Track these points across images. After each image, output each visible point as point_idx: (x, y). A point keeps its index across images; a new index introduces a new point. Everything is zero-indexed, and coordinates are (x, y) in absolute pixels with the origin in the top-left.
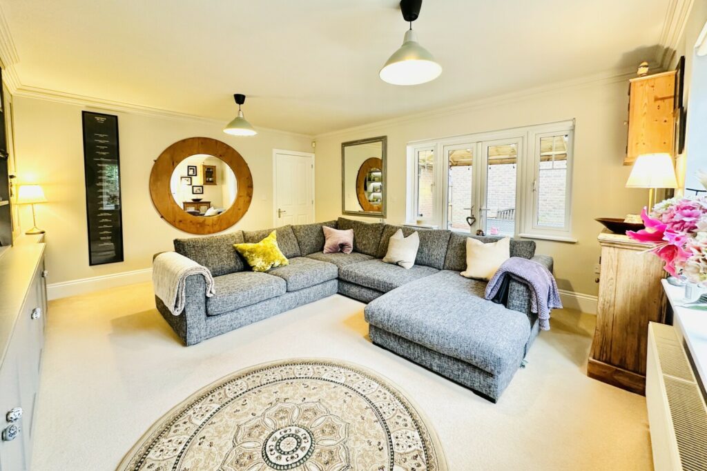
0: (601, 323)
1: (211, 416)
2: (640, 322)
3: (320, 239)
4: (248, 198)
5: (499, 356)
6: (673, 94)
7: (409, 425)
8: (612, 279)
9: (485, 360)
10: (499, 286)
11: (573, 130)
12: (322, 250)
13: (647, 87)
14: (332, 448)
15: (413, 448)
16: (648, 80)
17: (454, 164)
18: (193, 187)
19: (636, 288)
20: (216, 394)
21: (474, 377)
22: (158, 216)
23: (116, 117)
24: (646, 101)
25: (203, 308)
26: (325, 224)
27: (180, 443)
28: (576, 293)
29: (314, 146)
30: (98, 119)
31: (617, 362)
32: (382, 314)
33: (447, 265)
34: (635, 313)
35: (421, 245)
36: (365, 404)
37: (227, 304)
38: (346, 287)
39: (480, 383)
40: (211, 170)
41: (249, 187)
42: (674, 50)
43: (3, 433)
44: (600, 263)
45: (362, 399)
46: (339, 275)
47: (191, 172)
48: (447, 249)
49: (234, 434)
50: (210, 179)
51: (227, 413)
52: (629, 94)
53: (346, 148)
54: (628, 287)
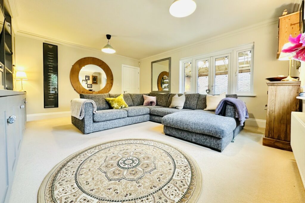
0: (269, 121)
1: (95, 153)
2: (287, 118)
3: (142, 100)
4: (111, 84)
5: (223, 129)
6: (299, 22)
7: (182, 158)
8: (273, 100)
9: (216, 132)
10: (221, 108)
11: (253, 48)
12: (143, 104)
13: (287, 20)
14: (148, 163)
15: (184, 164)
16: (287, 17)
17: (200, 76)
18: (88, 85)
19: (285, 103)
20: (97, 147)
21: (211, 141)
22: (73, 89)
23: (57, 46)
24: (287, 26)
25: (92, 118)
26: (144, 94)
27: (81, 161)
28: (256, 119)
29: (139, 64)
30: (49, 46)
31: (276, 138)
32: (169, 120)
33: (198, 108)
34: (284, 114)
35: (186, 100)
36: (162, 151)
37: (102, 117)
38: (153, 117)
39: (214, 144)
40: (95, 78)
41: (111, 80)
42: (299, 3)
43: (7, 120)
44: (268, 94)
45: (161, 150)
46: (150, 112)
47: (87, 78)
48: (198, 101)
49: (105, 158)
50: (95, 82)
51: (102, 153)
52: (279, 27)
53: (153, 64)
54: (281, 103)
